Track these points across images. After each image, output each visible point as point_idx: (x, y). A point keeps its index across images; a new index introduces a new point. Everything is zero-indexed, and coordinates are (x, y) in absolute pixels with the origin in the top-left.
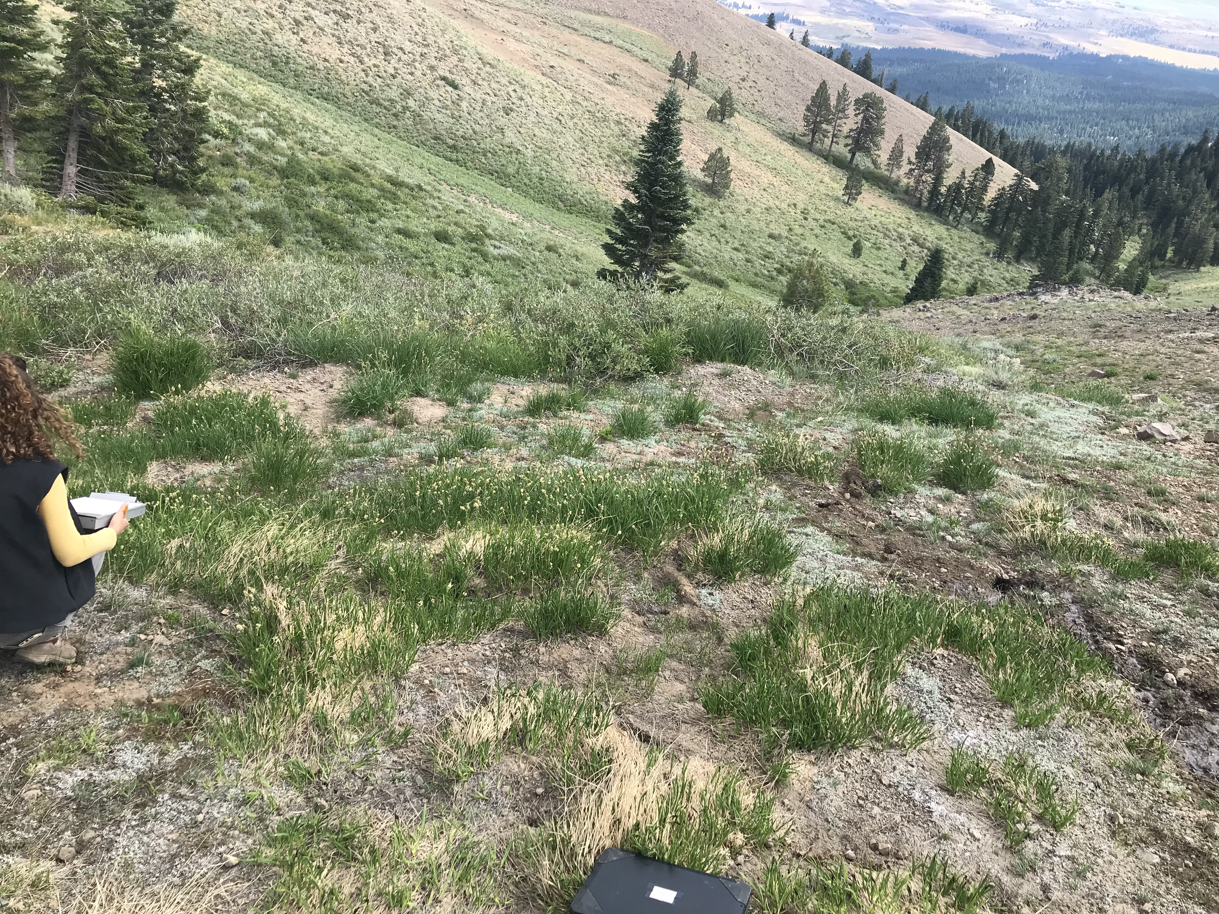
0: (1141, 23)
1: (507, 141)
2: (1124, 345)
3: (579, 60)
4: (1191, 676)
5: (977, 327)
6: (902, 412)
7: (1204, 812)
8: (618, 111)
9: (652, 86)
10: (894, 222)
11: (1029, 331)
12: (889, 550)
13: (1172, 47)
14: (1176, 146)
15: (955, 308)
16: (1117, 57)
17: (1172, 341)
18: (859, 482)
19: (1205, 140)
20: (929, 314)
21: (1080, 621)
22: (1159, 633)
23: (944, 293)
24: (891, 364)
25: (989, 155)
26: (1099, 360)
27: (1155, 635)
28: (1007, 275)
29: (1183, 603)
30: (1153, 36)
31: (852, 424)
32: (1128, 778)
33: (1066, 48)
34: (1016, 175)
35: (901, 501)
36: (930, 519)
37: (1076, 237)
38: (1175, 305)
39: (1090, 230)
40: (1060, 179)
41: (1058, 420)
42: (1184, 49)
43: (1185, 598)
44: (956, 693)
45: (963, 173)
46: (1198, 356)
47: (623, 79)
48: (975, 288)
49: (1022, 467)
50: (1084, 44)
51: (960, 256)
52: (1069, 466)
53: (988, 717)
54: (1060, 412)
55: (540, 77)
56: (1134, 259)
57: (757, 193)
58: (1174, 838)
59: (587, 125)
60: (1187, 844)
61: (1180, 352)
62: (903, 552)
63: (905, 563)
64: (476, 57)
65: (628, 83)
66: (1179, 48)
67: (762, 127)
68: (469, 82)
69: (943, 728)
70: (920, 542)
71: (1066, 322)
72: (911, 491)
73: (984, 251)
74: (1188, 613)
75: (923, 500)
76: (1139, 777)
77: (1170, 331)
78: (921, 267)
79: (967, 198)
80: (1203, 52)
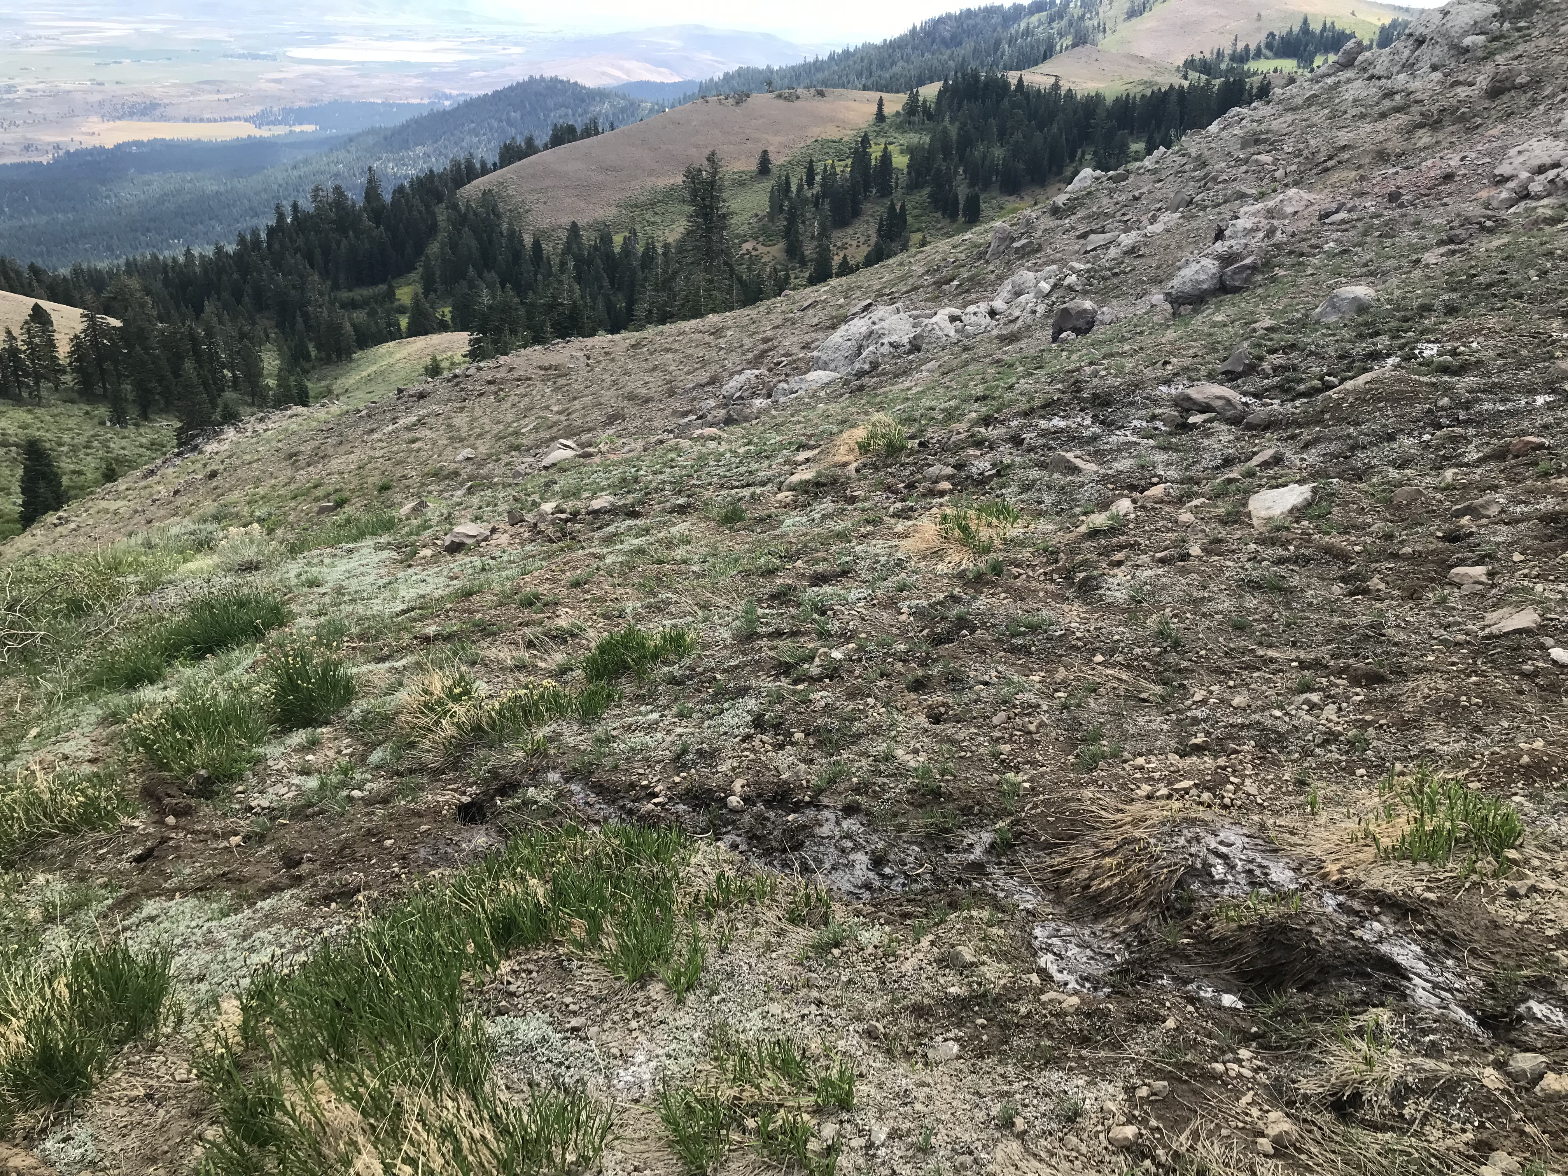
0: (134, 99)
2: (334, 464)
4: (748, 785)
5: (149, 515)
6: (155, 660)
7: (925, 942)
11: (217, 493)
12: (291, 861)
13: (186, 120)
14: (255, 233)
15: (103, 504)
17: (380, 440)
18: (173, 791)
19: (281, 217)
20: (73, 526)
21: (592, 799)
22: (678, 757)
23: (73, 493)
24: (87, 605)
25: (32, 301)
26: (319, 492)
27: (679, 761)
28: (144, 440)
29: (667, 707)
30: (157, 112)
31: (92, 713)
32: (830, 964)
33: (57, 147)
34: (83, 316)
35: (253, 781)
36: (312, 783)
37: (201, 367)
38: (360, 400)
39: (213, 356)
40: (143, 305)
41: (350, 575)
42: (202, 120)
43: (663, 701)
44: (574, 1013)
45: (9, 332)
46: (415, 446)
48: (113, 470)
49: (363, 650)
50: (77, 139)
51: (66, 438)
52: (414, 620)
53: (637, 1015)
54: (343, 565)
56: (280, 370)
58: (939, 1002)
60: (957, 999)
61: (395, 449)
62: (314, 852)
63: (329, 866)
66: (195, 121)
69: (601, 1080)
70: (324, 823)
71: (255, 465)
72: (259, 760)
73: (96, 420)
74: (681, 715)
75: (282, 763)
76: (836, 952)
77: (372, 431)
78: (20, 472)
79: (33, 362)
80: (226, 120)
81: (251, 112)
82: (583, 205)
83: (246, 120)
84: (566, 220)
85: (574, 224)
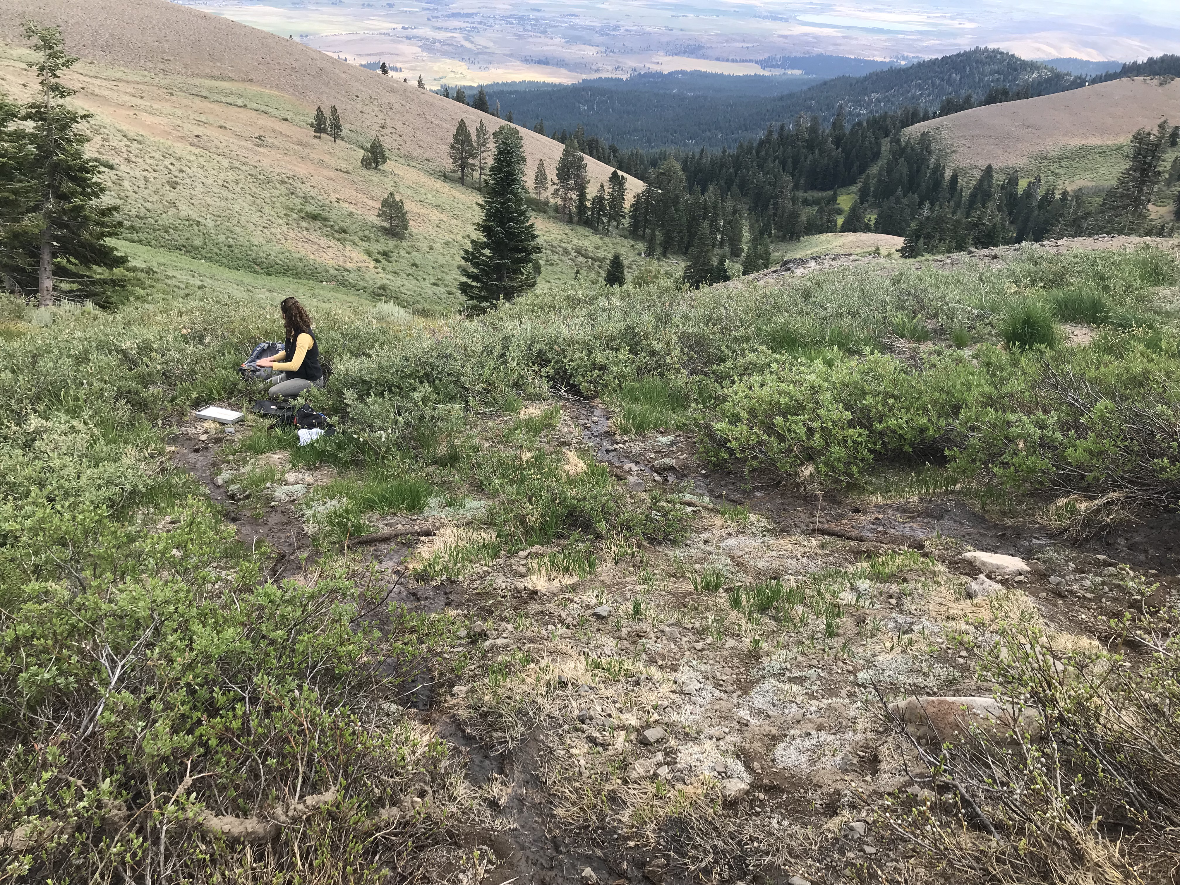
0: (689, 42)
1: (183, 214)
3: (221, 127)
8: (278, 170)
9: (300, 144)
10: (556, 239)
13: (718, 59)
14: (750, 142)
16: (677, 72)
30: (701, 52)
33: (634, 70)
42: (727, 60)
47: (271, 140)
50: (648, 65)
55: (190, 148)
56: (752, 240)
57: (432, 231)
59: (254, 189)
64: (119, 135)
65: (276, 143)
66: (723, 60)
67: (414, 170)
68: (122, 161)
73: (637, 252)
79: (610, 207)
80: (743, 61)
81: (762, 58)
82: (1000, 152)
83: (757, 63)
84: (983, 164)
85: (990, 167)
